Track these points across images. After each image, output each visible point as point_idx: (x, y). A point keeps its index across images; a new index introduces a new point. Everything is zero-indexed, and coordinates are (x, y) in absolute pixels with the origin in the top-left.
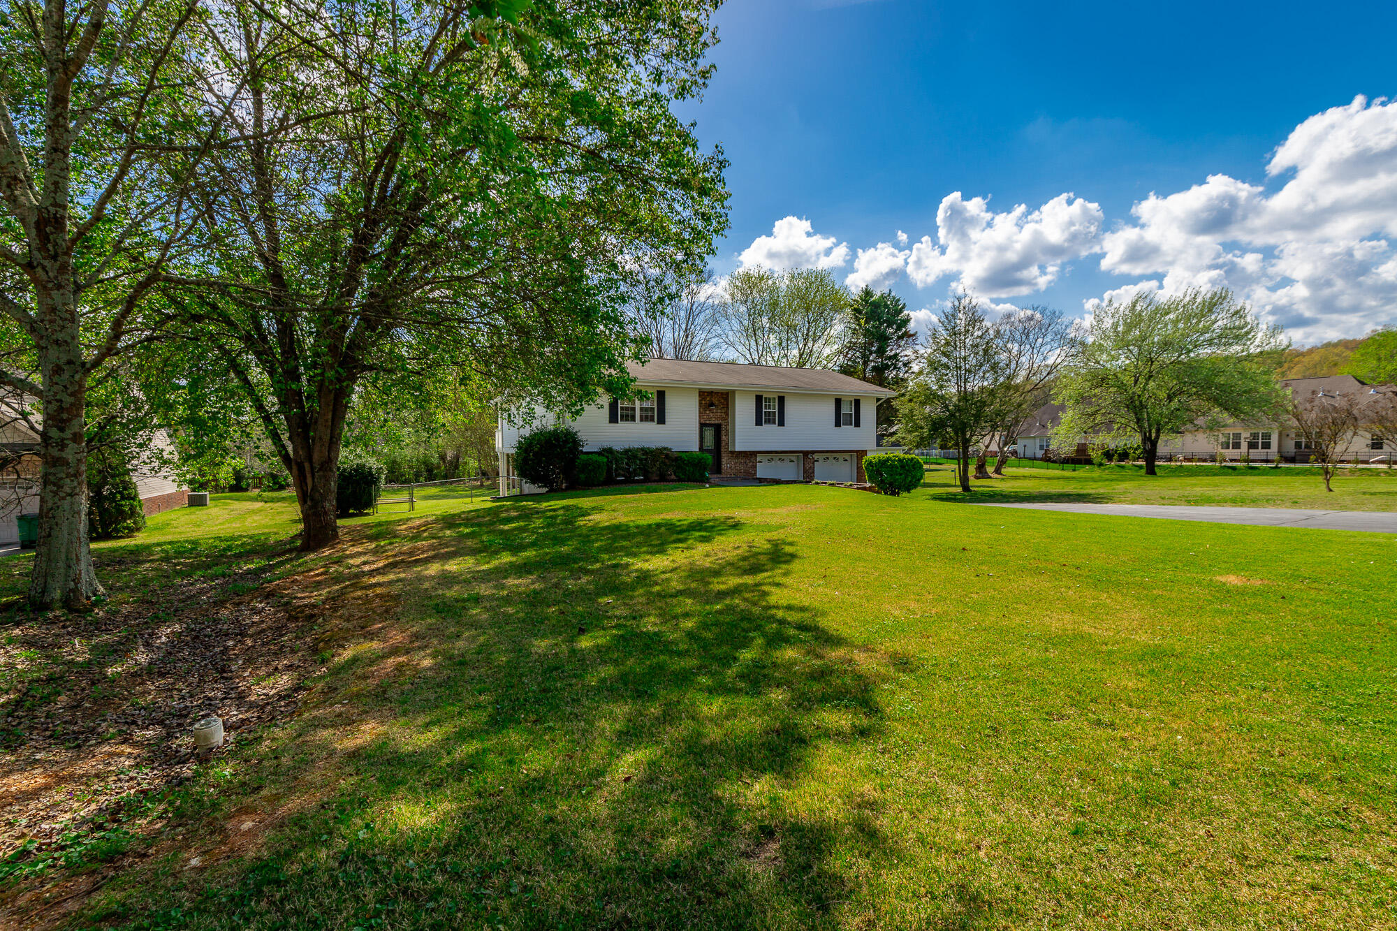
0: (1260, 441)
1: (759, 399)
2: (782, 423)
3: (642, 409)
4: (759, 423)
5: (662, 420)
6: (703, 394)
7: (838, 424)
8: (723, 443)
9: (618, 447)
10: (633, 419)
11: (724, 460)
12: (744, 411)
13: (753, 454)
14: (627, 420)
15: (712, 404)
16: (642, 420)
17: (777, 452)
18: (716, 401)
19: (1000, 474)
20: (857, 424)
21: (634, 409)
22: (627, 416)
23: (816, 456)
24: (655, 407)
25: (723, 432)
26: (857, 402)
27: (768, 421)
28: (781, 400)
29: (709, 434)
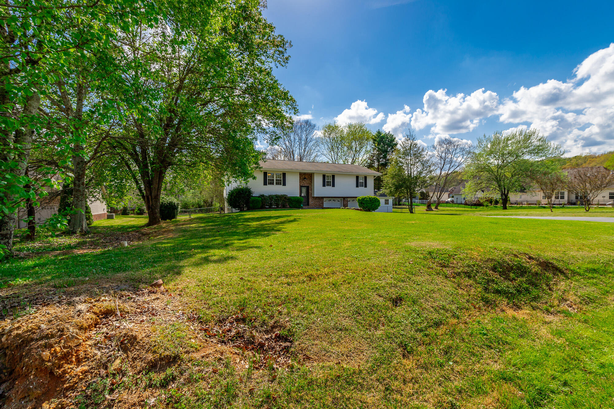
0: (560, 195)
1: (324, 176)
2: (333, 186)
3: (276, 180)
4: (324, 185)
5: (284, 184)
6: (301, 174)
7: (357, 186)
8: (310, 194)
9: (266, 194)
10: (273, 184)
11: (310, 200)
12: (318, 181)
13: (323, 198)
14: (271, 184)
15: (305, 178)
16: (276, 184)
17: (332, 197)
18: (307, 177)
19: (437, 209)
20: (366, 186)
21: (273, 180)
22: (271, 183)
23: (349, 199)
24: (282, 179)
25: (310, 189)
26: (366, 178)
27: (328, 185)
28: (333, 176)
29: (304, 190)
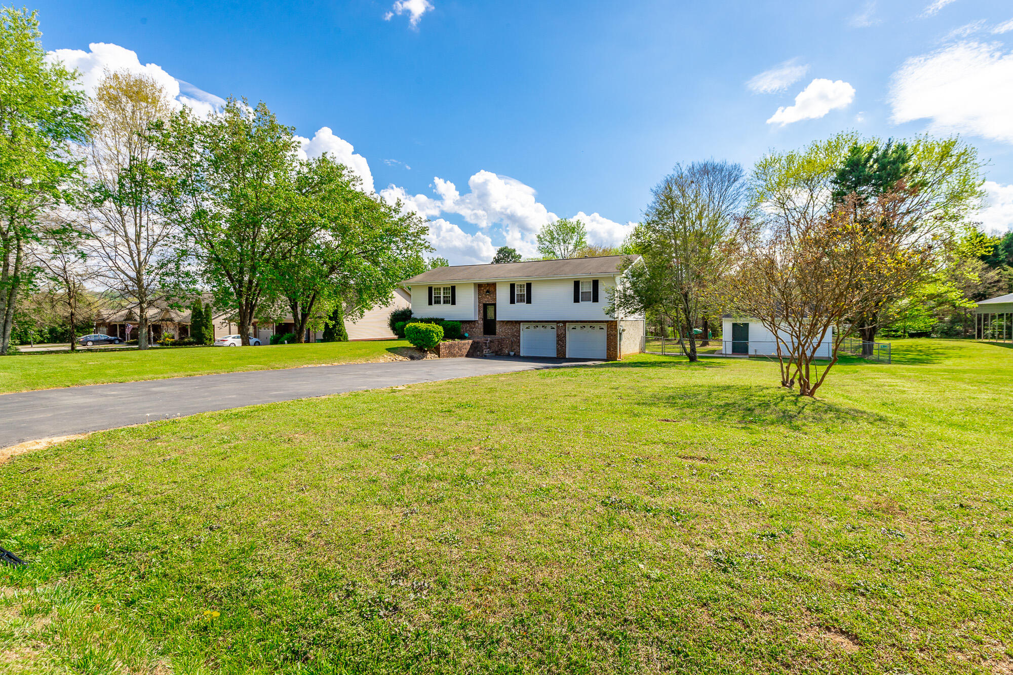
1: (512, 286)
2: (529, 301)
3: (444, 297)
4: (512, 302)
5: (454, 303)
6: (477, 286)
7: (576, 300)
10: (440, 303)
11: (498, 326)
12: (503, 295)
13: (519, 322)
14: (437, 303)
15: (488, 291)
16: (444, 302)
18: (492, 289)
20: (595, 300)
21: (440, 297)
23: (566, 325)
24: (451, 295)
26: (596, 283)
27: (521, 301)
28: (529, 286)
